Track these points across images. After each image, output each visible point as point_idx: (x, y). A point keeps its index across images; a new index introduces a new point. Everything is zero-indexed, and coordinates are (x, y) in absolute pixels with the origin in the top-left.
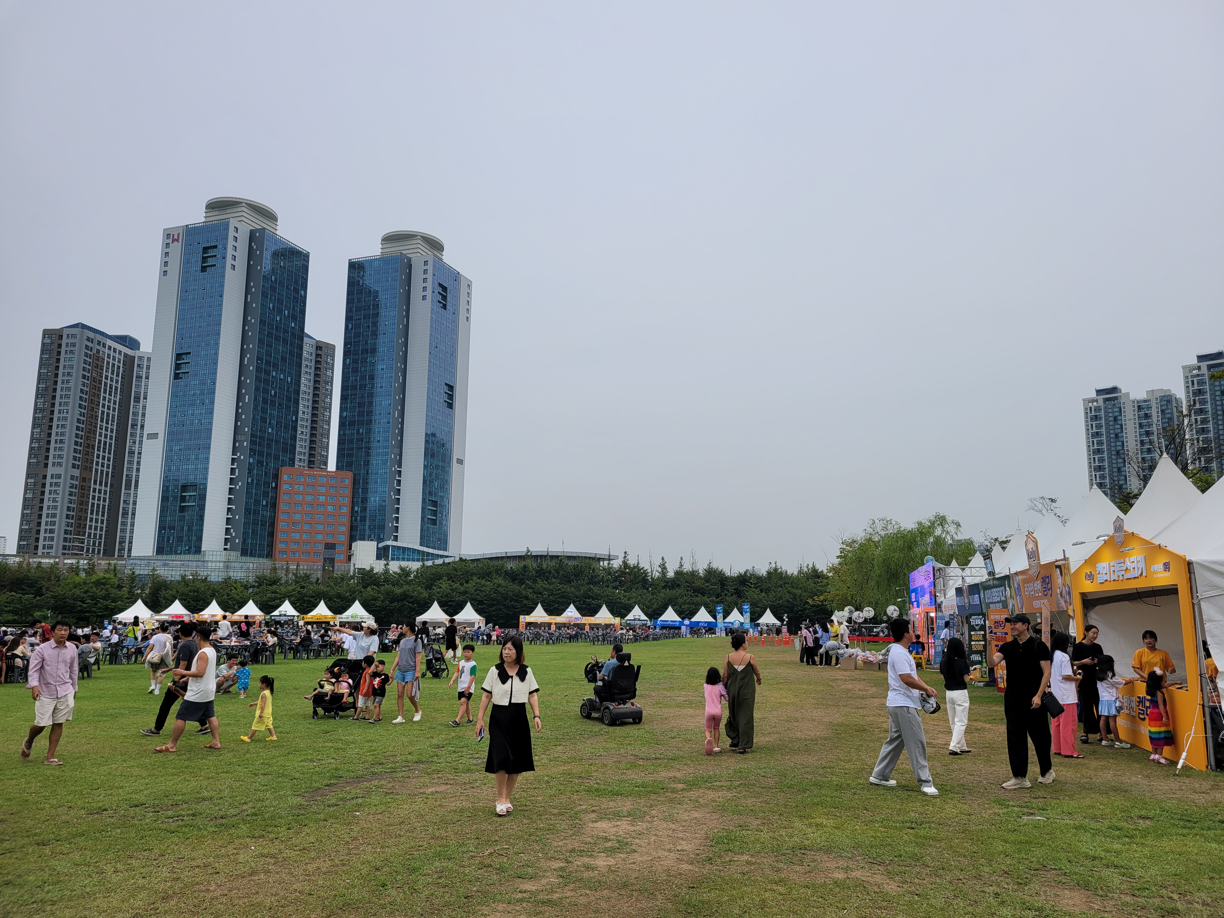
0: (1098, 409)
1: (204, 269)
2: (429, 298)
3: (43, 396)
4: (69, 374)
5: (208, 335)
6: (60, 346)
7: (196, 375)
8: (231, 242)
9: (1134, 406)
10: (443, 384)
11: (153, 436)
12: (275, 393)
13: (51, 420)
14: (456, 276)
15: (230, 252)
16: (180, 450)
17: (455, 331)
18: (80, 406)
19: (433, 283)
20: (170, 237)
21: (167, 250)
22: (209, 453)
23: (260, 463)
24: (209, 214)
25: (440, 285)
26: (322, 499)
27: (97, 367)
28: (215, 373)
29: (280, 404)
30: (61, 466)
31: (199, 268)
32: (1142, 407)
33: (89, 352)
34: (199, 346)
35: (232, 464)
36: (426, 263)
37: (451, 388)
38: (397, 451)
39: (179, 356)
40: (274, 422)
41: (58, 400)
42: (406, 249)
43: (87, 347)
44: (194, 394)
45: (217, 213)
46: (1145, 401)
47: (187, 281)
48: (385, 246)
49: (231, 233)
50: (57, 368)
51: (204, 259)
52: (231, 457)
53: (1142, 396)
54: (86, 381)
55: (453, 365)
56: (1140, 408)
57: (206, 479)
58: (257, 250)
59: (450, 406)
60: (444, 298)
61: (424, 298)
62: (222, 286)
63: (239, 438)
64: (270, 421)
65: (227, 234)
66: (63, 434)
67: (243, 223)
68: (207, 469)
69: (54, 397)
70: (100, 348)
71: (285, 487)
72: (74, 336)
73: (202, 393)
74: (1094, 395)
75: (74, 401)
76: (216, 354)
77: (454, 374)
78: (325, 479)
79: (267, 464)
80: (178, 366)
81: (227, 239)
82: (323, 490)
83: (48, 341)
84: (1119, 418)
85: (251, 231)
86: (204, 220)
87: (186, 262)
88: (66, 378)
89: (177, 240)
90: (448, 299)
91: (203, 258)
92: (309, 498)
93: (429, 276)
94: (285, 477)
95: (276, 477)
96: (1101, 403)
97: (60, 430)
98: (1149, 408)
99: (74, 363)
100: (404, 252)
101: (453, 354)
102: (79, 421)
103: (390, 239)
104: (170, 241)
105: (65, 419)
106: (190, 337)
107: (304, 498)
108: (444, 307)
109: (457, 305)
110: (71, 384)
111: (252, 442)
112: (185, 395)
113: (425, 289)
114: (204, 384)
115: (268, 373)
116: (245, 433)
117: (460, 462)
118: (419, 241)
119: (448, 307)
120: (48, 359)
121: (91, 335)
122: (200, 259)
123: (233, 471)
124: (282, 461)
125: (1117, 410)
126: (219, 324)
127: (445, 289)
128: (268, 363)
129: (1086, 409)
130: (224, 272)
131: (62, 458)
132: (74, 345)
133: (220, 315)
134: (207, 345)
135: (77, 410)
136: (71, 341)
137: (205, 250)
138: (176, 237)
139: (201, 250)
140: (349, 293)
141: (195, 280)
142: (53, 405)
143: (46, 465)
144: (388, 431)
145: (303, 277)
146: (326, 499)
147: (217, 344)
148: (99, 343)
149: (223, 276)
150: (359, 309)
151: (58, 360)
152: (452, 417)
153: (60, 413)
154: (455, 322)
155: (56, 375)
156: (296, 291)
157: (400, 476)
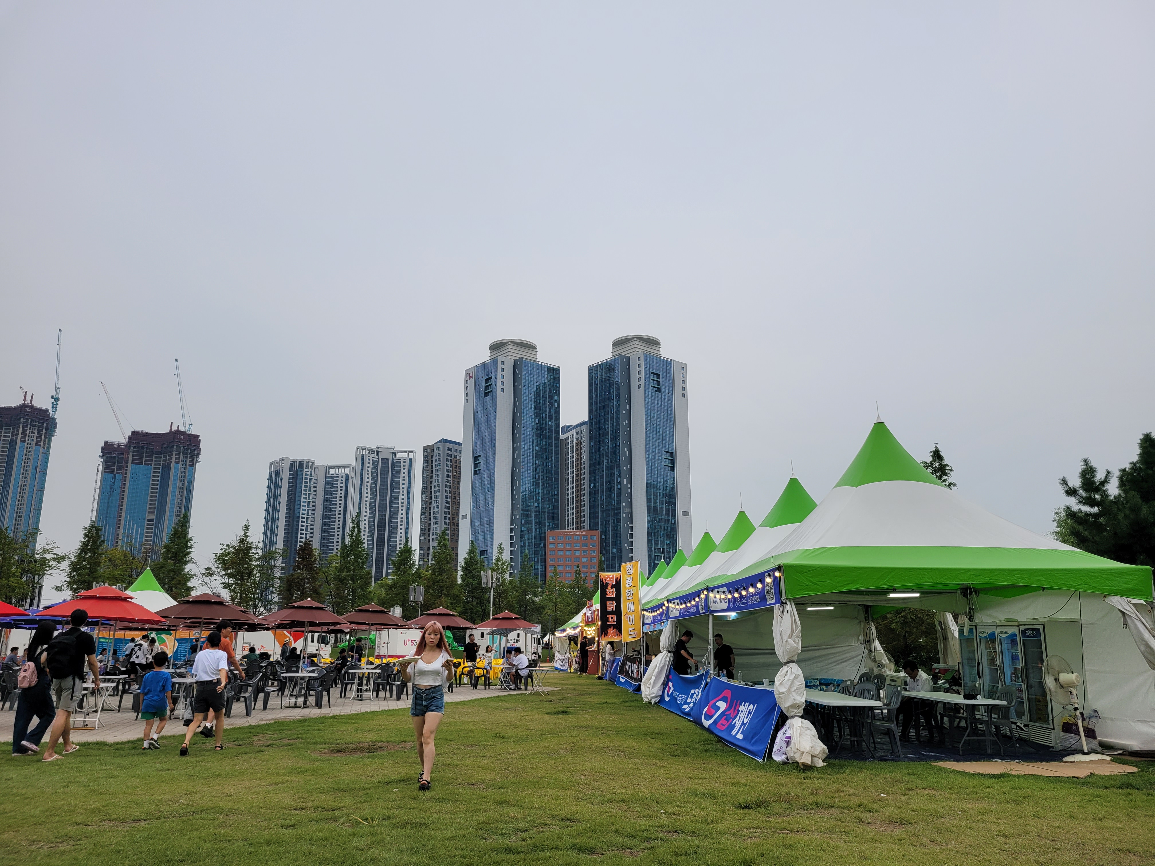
1: (486, 395)
2: (643, 386)
3: (425, 493)
5: (490, 441)
6: (433, 456)
7: (484, 471)
8: (499, 372)
10: (665, 452)
12: (539, 476)
13: (430, 508)
14: (669, 364)
15: (499, 379)
16: (479, 525)
18: (446, 497)
19: (645, 373)
21: (467, 385)
23: (529, 530)
24: (492, 354)
25: (653, 373)
26: (578, 553)
27: (456, 468)
28: (494, 468)
29: (543, 484)
31: (483, 395)
33: (450, 458)
34: (485, 450)
35: (511, 532)
36: (639, 359)
37: (672, 454)
38: (628, 510)
39: (476, 458)
40: (539, 498)
42: (624, 351)
43: (448, 455)
44: (485, 485)
45: (495, 352)
47: (478, 405)
48: (613, 350)
49: (500, 366)
51: (486, 388)
52: (510, 527)
54: (449, 479)
55: (671, 434)
58: (519, 374)
59: (672, 469)
60: (659, 383)
61: (639, 386)
62: (496, 405)
63: (515, 513)
64: (536, 497)
65: (497, 368)
66: (437, 518)
67: (510, 357)
68: (492, 538)
70: (457, 454)
71: (550, 546)
72: (439, 448)
73: (488, 484)
75: (442, 494)
76: (494, 454)
77: (671, 443)
78: (579, 538)
79: (536, 530)
80: (476, 466)
81: (496, 371)
82: (578, 546)
83: (426, 454)
85: (516, 361)
86: (489, 358)
87: (477, 392)
88: (437, 478)
89: (472, 377)
90: (661, 383)
92: (568, 553)
93: (642, 369)
94: (551, 538)
95: (544, 539)
97: (435, 515)
99: (441, 467)
100: (623, 354)
101: (671, 426)
102: (446, 507)
103: (618, 343)
104: (468, 378)
105: (437, 507)
106: (481, 444)
107: (565, 554)
108: (659, 390)
109: (671, 386)
110: (440, 483)
111: (523, 515)
112: (480, 486)
113: (639, 379)
114: (489, 477)
116: (517, 509)
117: (686, 514)
118: (636, 342)
119: (662, 390)
120: (427, 466)
121: (450, 446)
122: (484, 388)
123: (512, 537)
124: (548, 526)
126: (495, 432)
127: (658, 376)
130: (496, 395)
132: (439, 455)
133: (495, 426)
134: (489, 448)
135: (445, 500)
136: (438, 452)
137: (487, 381)
138: (471, 374)
139: (483, 381)
141: (482, 403)
142: (431, 498)
143: (429, 540)
145: (556, 386)
146: (581, 553)
147: (495, 447)
148: (456, 450)
149: (496, 398)
150: (596, 403)
151: (432, 467)
153: (434, 503)
156: (551, 397)
157: (632, 531)
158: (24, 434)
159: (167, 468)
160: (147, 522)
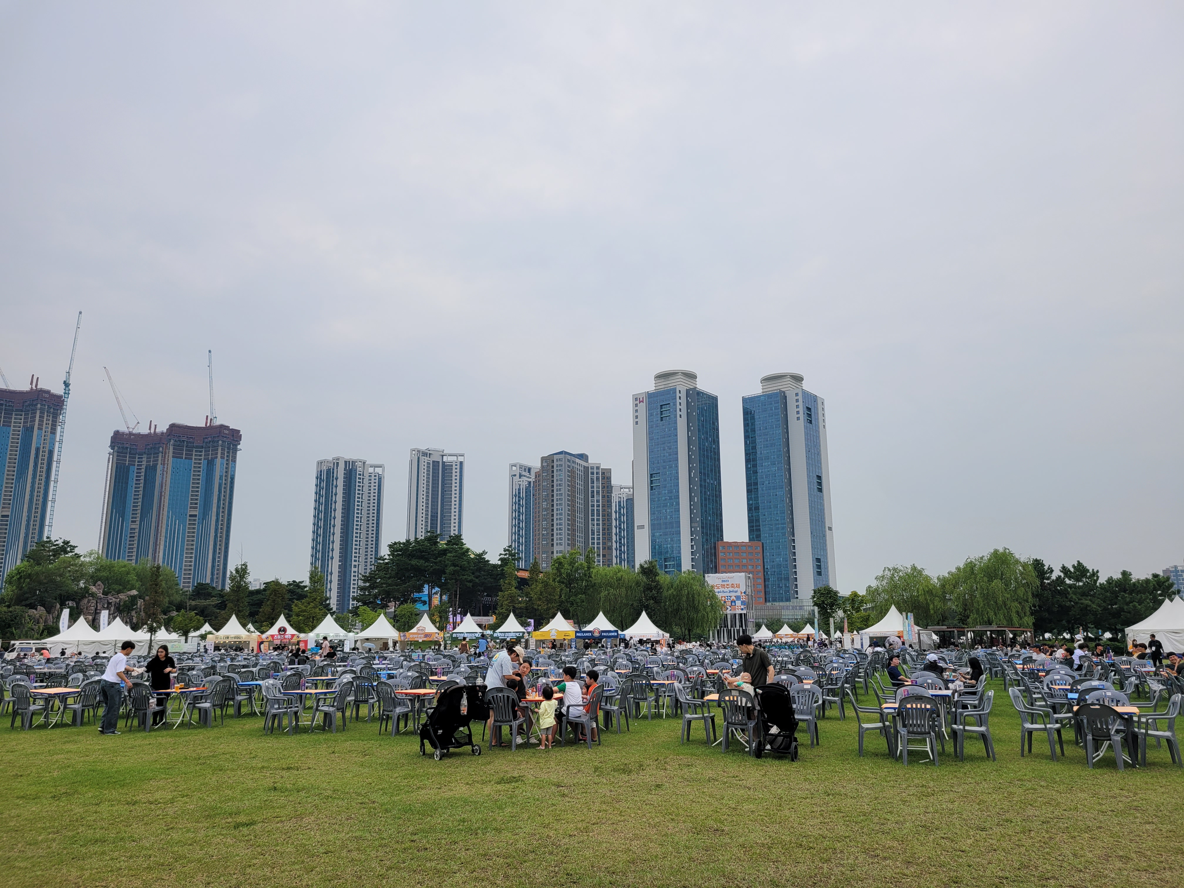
2: (802, 418)
4: (560, 485)
5: (670, 461)
6: (553, 467)
7: (665, 487)
8: (678, 400)
10: (815, 476)
11: (642, 527)
12: (710, 493)
13: (553, 515)
14: (814, 398)
15: (677, 406)
16: (660, 535)
17: (818, 437)
19: (802, 407)
20: (637, 400)
21: (636, 408)
22: (680, 537)
23: (707, 540)
24: (658, 384)
25: (807, 408)
26: (745, 561)
27: (574, 478)
28: (678, 485)
29: (713, 500)
30: (561, 545)
31: (659, 419)
34: (665, 468)
35: (692, 542)
36: (797, 395)
37: (819, 477)
38: (790, 526)
39: (651, 475)
40: (711, 513)
41: (555, 502)
43: (569, 466)
44: (666, 499)
45: (663, 382)
47: (652, 427)
48: (764, 384)
49: (678, 395)
50: (553, 481)
52: (691, 537)
54: (569, 488)
55: (819, 461)
57: (680, 553)
58: (691, 402)
59: (820, 490)
60: (810, 416)
61: (798, 419)
62: (674, 429)
63: (693, 525)
64: (709, 512)
65: (675, 395)
67: (681, 385)
68: (680, 547)
69: (553, 500)
70: (573, 465)
71: (721, 555)
72: (560, 460)
73: (671, 498)
75: (565, 502)
76: (677, 473)
77: (820, 468)
78: (745, 547)
79: (710, 541)
80: (652, 483)
81: (676, 399)
82: (745, 555)
83: (544, 463)
85: (687, 390)
86: (655, 387)
87: (650, 415)
88: (559, 488)
89: (643, 402)
90: (812, 416)
91: (661, 412)
92: (736, 561)
93: (800, 403)
94: (720, 548)
97: (558, 522)
99: (562, 477)
101: (819, 454)
103: (767, 380)
104: (638, 402)
106: (658, 463)
107: (733, 561)
108: (811, 422)
109: (817, 419)
110: (562, 491)
111: (702, 527)
112: (659, 500)
113: (798, 413)
114: (672, 493)
115: (705, 480)
116: (697, 522)
117: (830, 529)
118: (788, 379)
119: (813, 422)
121: (569, 457)
122: (659, 412)
123: (692, 546)
126: (677, 454)
127: (809, 409)
128: (705, 474)
130: (675, 420)
131: (561, 540)
132: (561, 465)
133: (677, 448)
134: (670, 468)
136: (559, 463)
137: (662, 406)
138: (641, 399)
139: (659, 407)
140: (745, 419)
141: (657, 426)
142: (553, 505)
143: (553, 545)
144: (784, 513)
145: (715, 412)
146: (748, 561)
147: (677, 467)
148: (573, 462)
149: (676, 423)
151: (553, 476)
152: (822, 498)
153: (557, 510)
154: (818, 431)
155: (553, 486)
156: (713, 423)
157: (794, 543)
158: (41, 421)
159: (211, 463)
160: (188, 518)
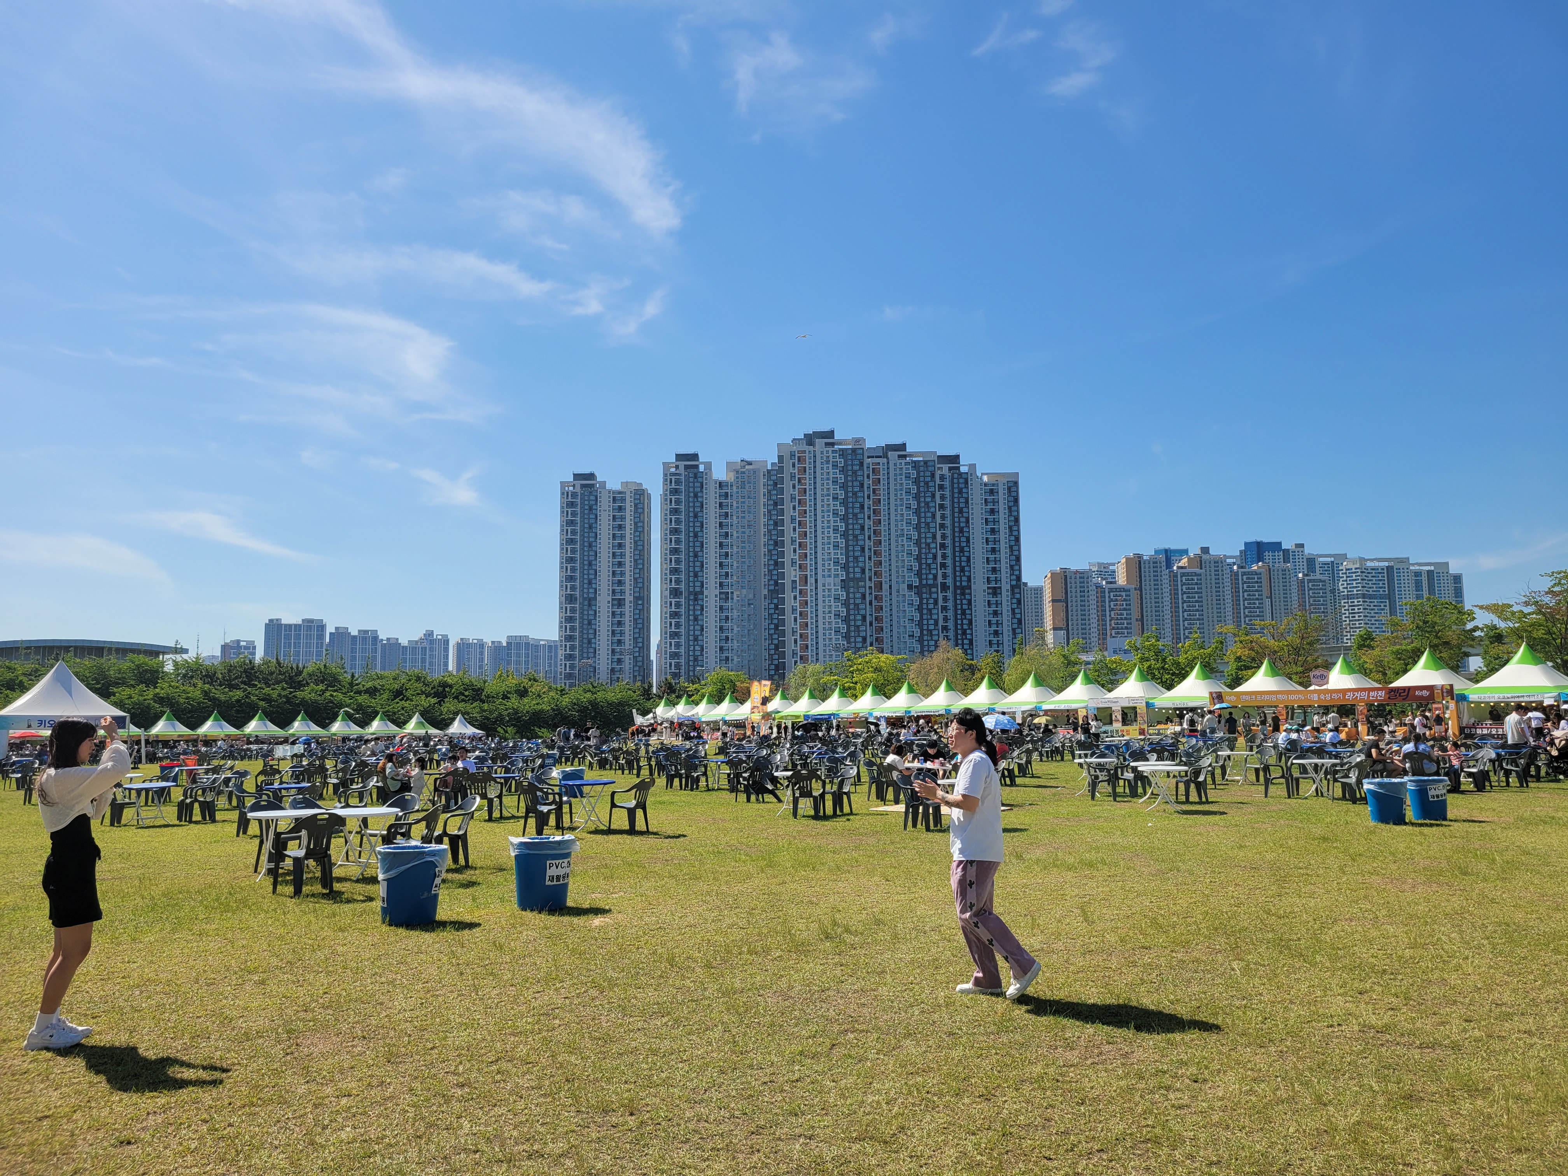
0: (574, 495)
9: (609, 497)
32: (617, 498)
46: (620, 493)
53: (617, 487)
56: (614, 499)
74: (571, 479)
84: (594, 507)
96: (578, 489)
98: (623, 500)
125: (592, 498)
129: (562, 494)
